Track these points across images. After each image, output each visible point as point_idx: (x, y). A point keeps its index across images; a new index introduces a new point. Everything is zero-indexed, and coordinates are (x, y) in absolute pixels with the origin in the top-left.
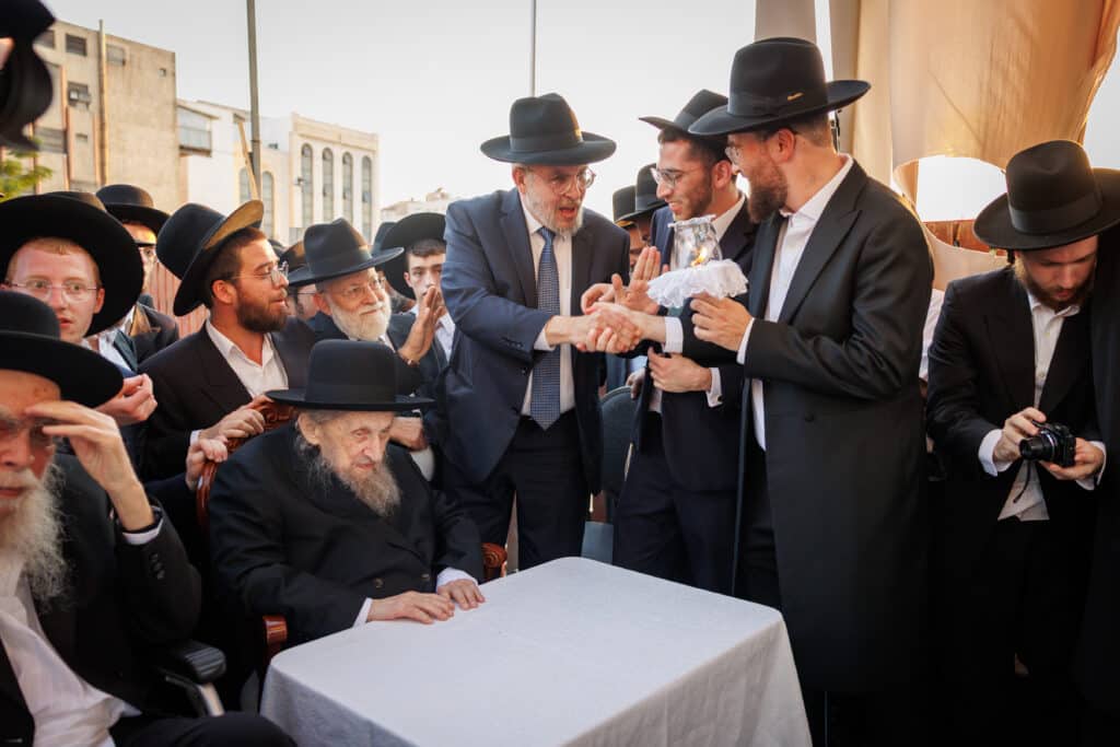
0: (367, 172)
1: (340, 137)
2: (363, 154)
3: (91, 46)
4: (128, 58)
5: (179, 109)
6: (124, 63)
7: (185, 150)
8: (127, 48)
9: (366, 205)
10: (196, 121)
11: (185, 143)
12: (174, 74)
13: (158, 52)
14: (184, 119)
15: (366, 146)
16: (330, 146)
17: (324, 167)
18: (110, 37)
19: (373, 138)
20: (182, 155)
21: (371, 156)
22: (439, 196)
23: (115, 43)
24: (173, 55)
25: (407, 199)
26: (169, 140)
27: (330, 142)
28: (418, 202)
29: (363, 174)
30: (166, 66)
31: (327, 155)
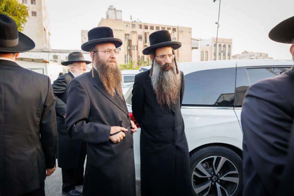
0: (229, 48)
1: (223, 41)
2: (228, 44)
3: (177, 30)
4: (183, 31)
5: (192, 40)
6: (182, 32)
7: (193, 48)
8: (183, 29)
9: (229, 56)
10: (196, 42)
11: (193, 47)
12: (191, 32)
13: (189, 28)
14: (193, 41)
15: (229, 42)
16: (221, 43)
17: (219, 48)
18: (180, 27)
19: (231, 40)
20: (192, 49)
21: (230, 44)
22: (245, 52)
23: (181, 28)
24: (191, 28)
25: (237, 54)
26: (190, 47)
27: (221, 42)
28: (240, 55)
29: (228, 49)
30: (190, 31)
31: (220, 46)
